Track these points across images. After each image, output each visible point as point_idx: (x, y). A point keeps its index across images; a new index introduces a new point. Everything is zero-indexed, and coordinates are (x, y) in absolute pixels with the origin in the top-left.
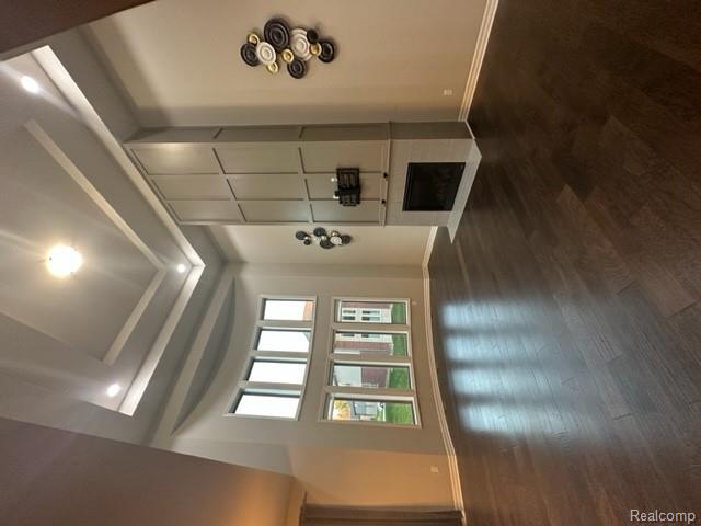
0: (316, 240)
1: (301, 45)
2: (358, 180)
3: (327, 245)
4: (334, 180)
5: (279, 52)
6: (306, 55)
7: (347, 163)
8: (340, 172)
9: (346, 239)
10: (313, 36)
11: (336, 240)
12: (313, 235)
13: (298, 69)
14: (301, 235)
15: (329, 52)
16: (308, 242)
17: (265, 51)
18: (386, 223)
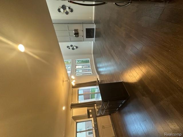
0: (71, 48)
1: (67, 9)
2: (78, 32)
3: (73, 49)
4: (74, 32)
5: (64, 10)
6: (68, 11)
7: (76, 29)
8: (75, 30)
9: (77, 47)
10: (69, 8)
11: (75, 48)
12: (70, 47)
13: (67, 13)
14: (68, 47)
15: (72, 11)
16: (69, 48)
17: (62, 10)
18: (83, 41)
